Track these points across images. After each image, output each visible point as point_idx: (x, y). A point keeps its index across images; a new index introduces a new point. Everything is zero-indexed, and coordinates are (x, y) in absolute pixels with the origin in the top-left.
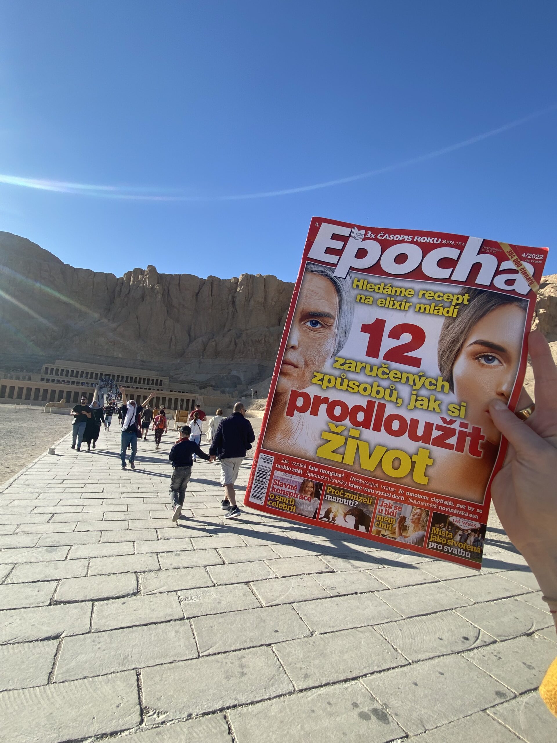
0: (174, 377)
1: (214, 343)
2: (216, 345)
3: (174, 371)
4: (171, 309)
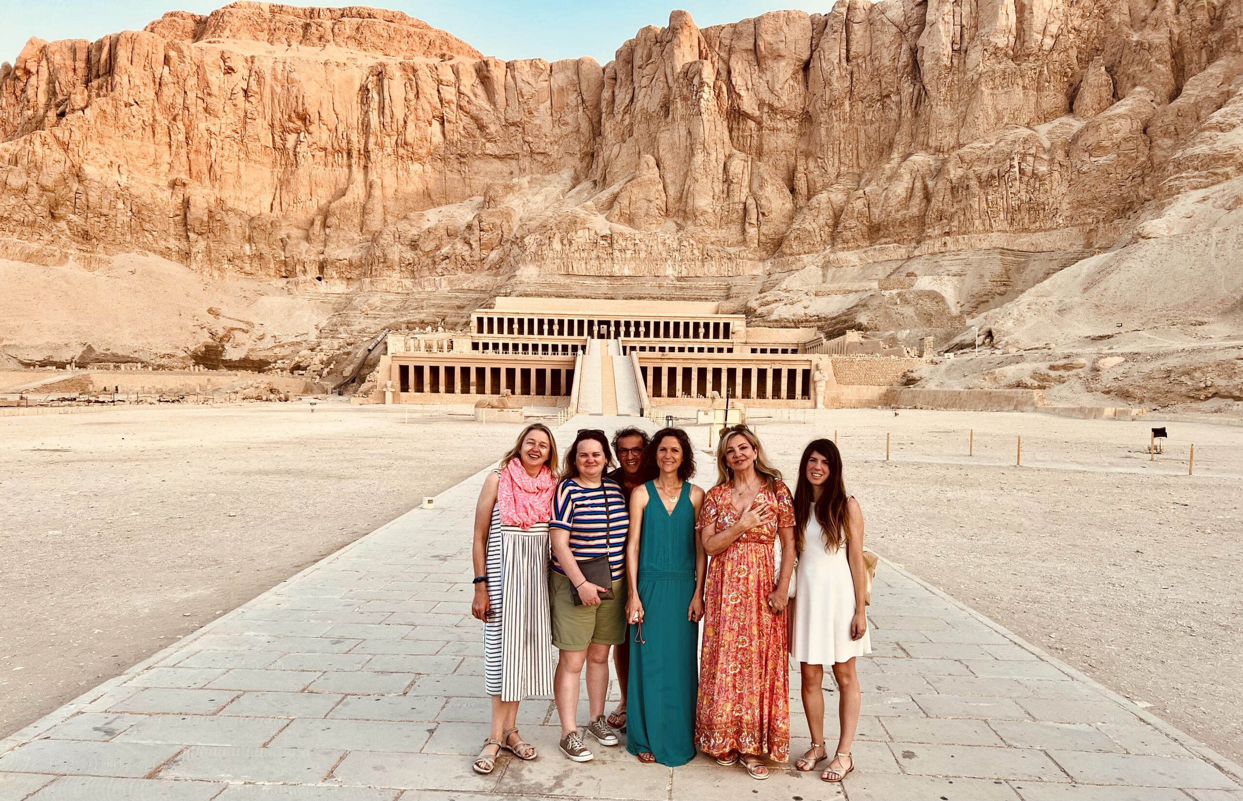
3: (758, 296)
4: (738, 124)
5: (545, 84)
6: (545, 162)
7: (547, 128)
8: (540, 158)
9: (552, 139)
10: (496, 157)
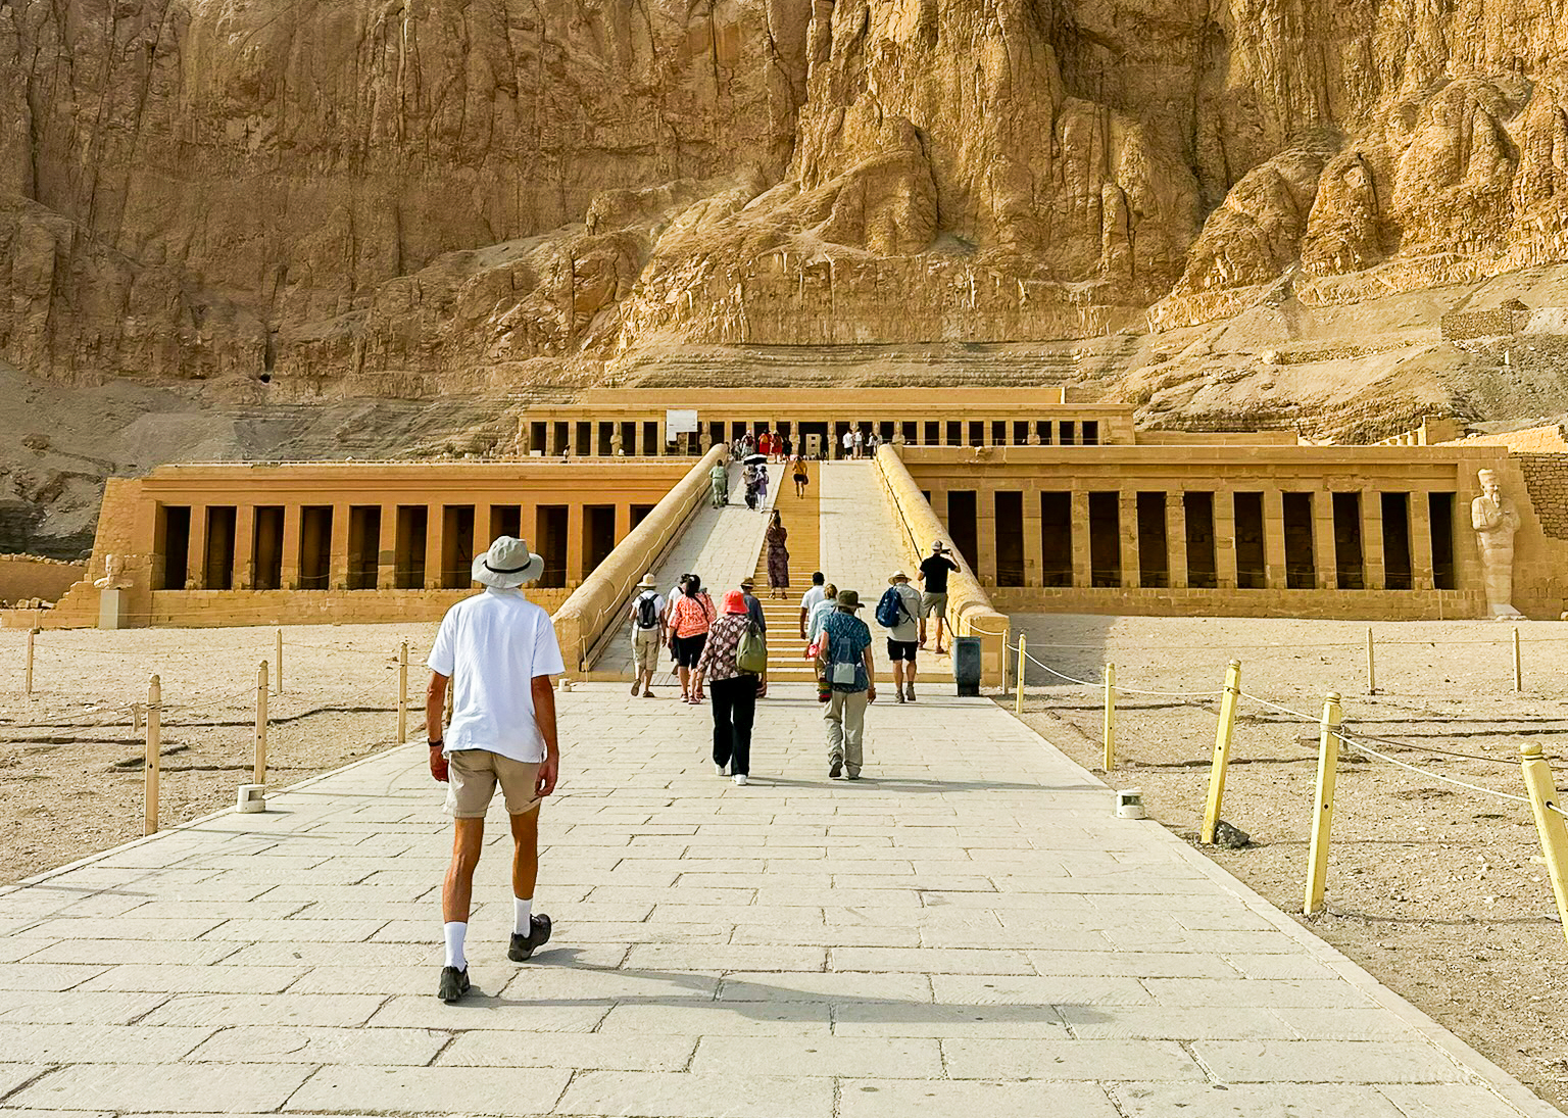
0: (1155, 398)
1: (1356, 179)
2: (1372, 178)
3: (1152, 369)
4: (1076, 54)
5: (702, 20)
6: (704, 157)
7: (708, 95)
8: (694, 152)
9: (718, 116)
10: (613, 152)
